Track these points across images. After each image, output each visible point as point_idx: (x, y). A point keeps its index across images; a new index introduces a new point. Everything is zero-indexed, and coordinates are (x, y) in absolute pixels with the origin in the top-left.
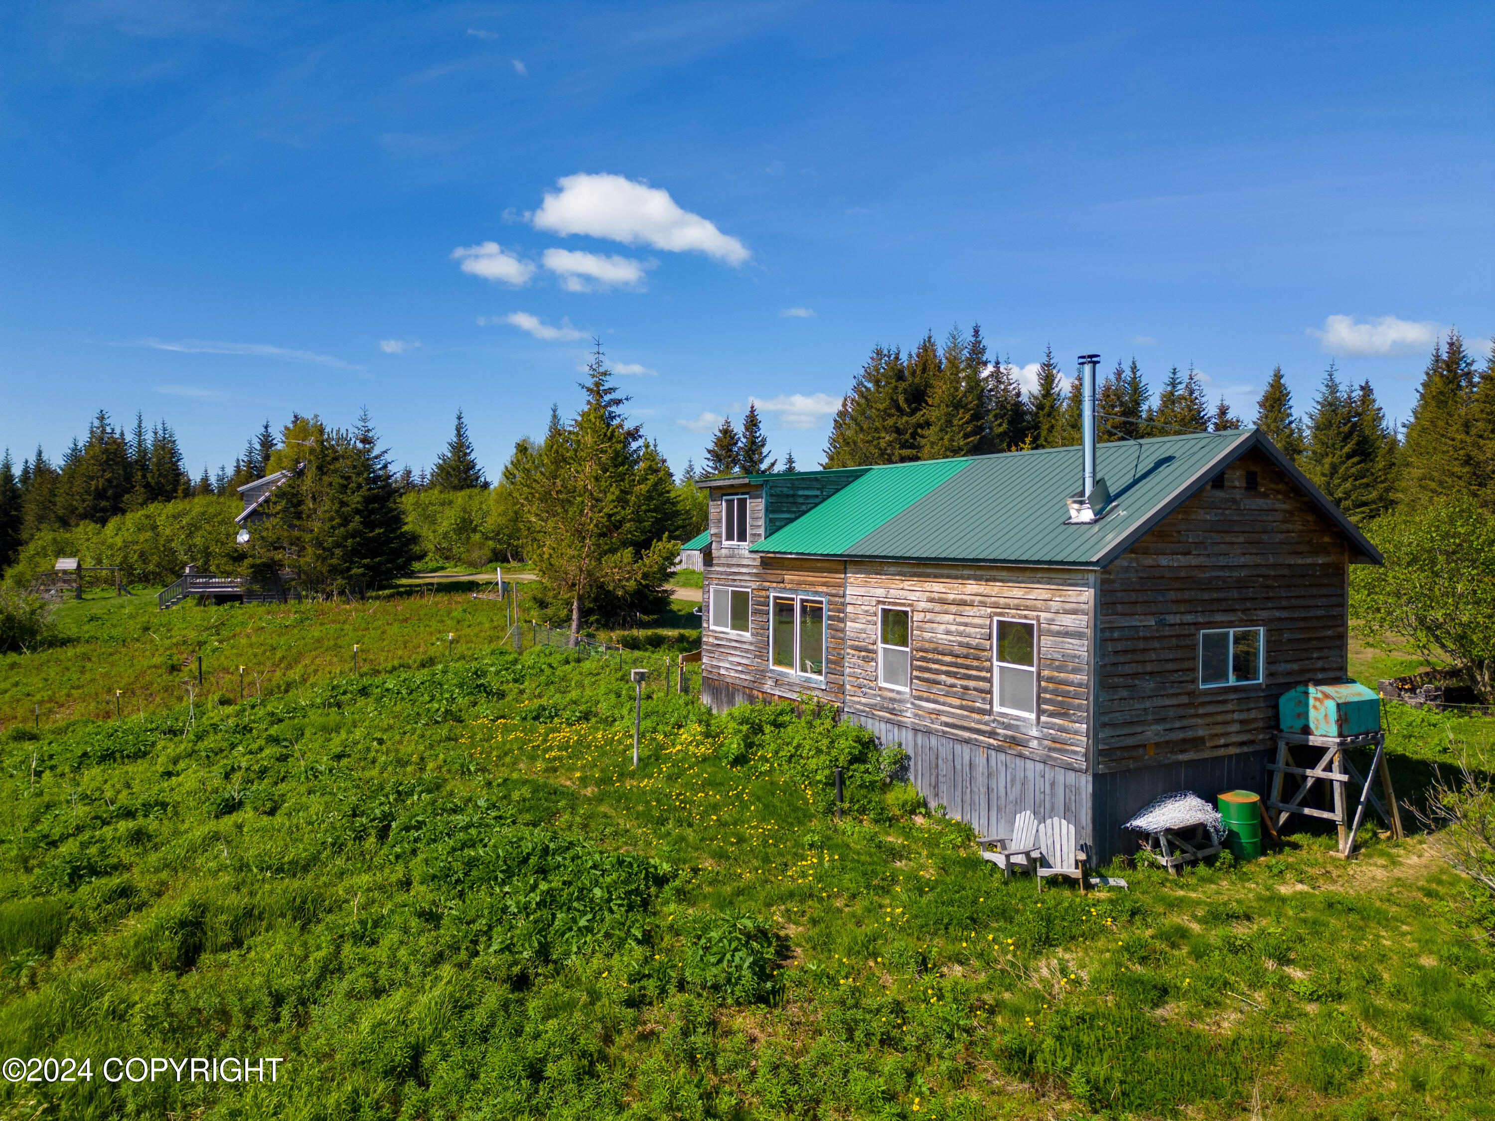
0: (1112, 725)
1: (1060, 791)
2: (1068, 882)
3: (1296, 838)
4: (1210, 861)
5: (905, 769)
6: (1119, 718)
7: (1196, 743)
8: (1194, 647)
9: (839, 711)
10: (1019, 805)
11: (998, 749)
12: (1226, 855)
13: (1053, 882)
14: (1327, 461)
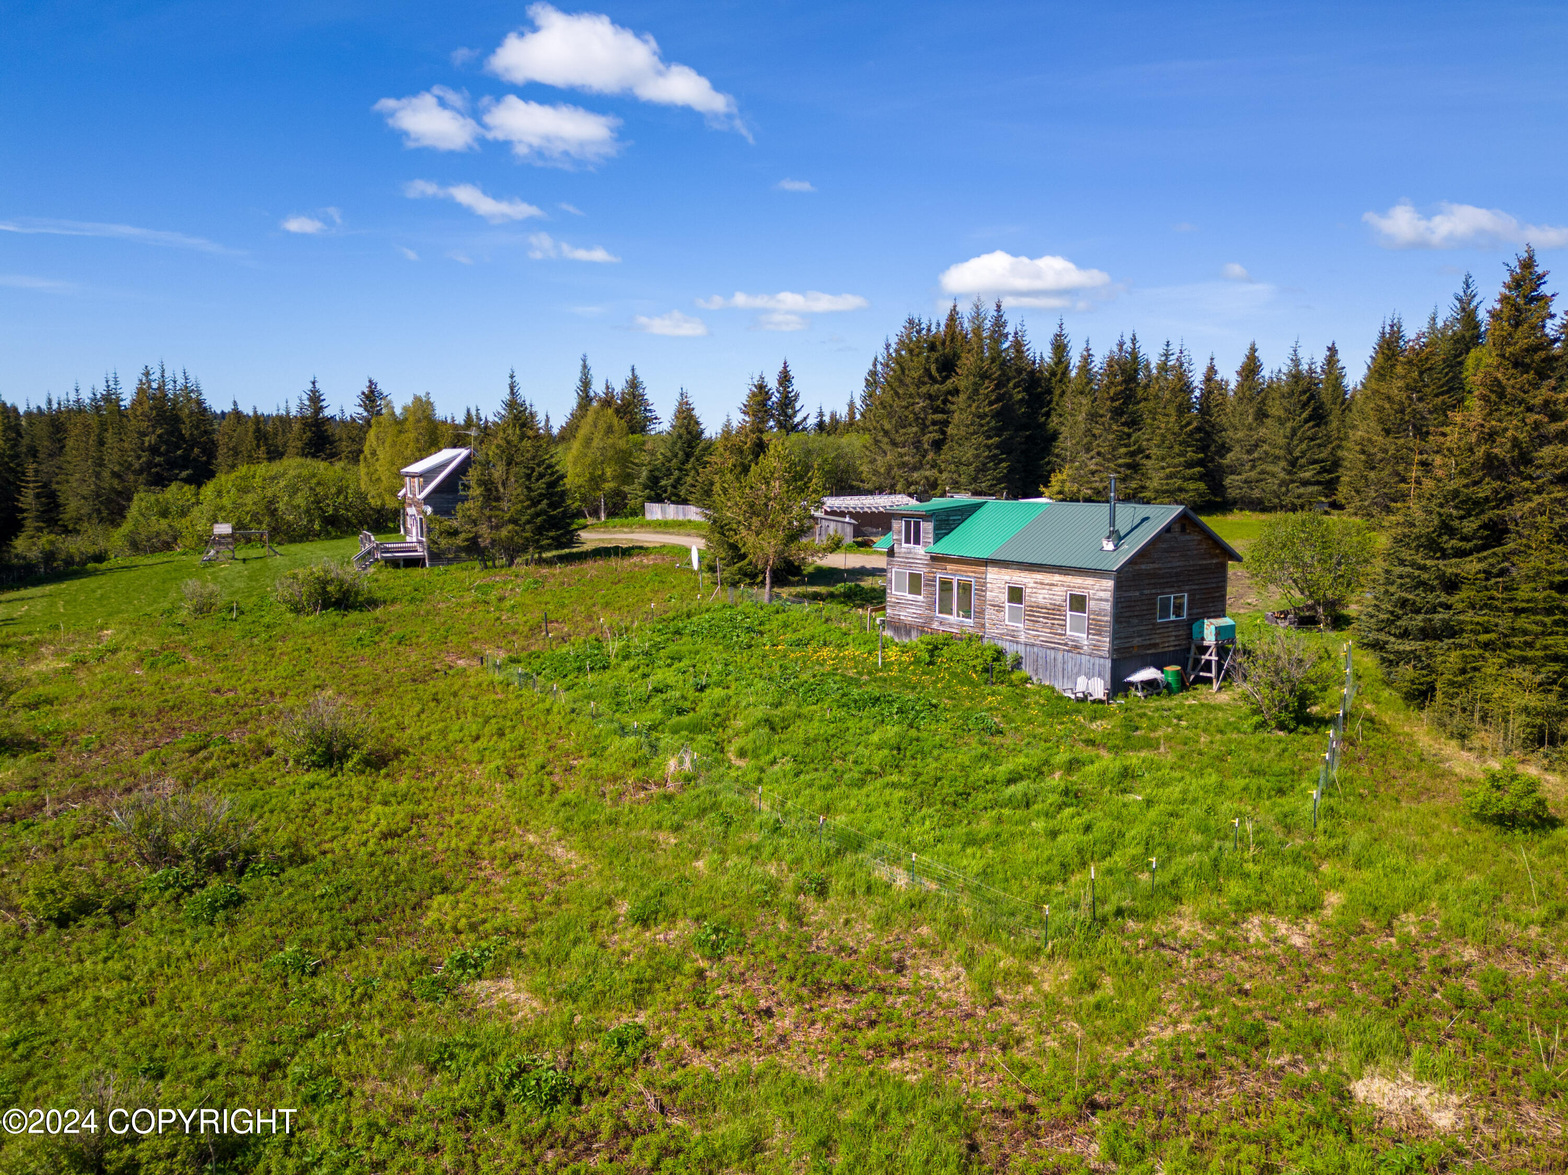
0: (1120, 638)
1: (1097, 667)
2: (1101, 702)
3: (1198, 686)
4: (1158, 694)
5: (1020, 663)
6: (1122, 635)
7: (1155, 645)
8: (1155, 604)
9: (982, 637)
10: (1078, 674)
11: (1068, 651)
12: (1165, 691)
13: (1094, 702)
14: (1289, 425)
